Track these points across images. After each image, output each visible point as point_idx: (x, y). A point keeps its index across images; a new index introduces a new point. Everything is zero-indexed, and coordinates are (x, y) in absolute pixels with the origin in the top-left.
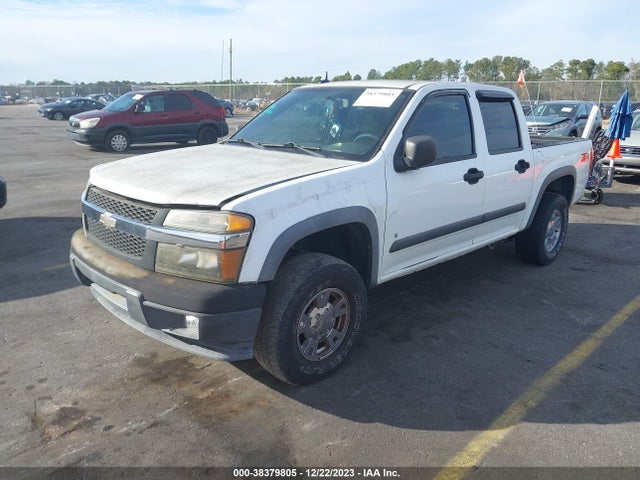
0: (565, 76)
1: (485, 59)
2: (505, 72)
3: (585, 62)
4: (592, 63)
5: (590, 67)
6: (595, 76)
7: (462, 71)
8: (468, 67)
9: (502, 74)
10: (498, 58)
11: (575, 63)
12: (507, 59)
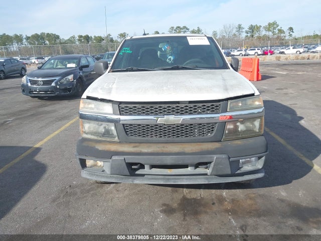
0: (77, 43)
1: (36, 34)
2: (49, 41)
3: (85, 36)
4: (88, 36)
5: (87, 38)
6: (90, 42)
7: (24, 40)
8: (28, 38)
9: (47, 42)
10: (43, 34)
11: (81, 36)
12: (48, 34)
